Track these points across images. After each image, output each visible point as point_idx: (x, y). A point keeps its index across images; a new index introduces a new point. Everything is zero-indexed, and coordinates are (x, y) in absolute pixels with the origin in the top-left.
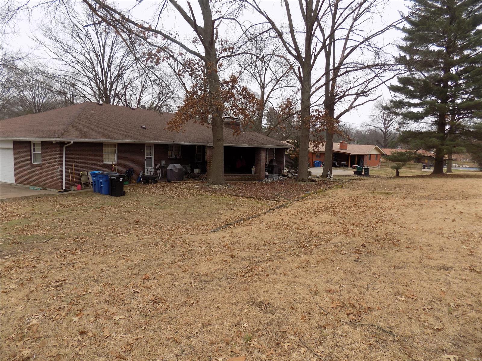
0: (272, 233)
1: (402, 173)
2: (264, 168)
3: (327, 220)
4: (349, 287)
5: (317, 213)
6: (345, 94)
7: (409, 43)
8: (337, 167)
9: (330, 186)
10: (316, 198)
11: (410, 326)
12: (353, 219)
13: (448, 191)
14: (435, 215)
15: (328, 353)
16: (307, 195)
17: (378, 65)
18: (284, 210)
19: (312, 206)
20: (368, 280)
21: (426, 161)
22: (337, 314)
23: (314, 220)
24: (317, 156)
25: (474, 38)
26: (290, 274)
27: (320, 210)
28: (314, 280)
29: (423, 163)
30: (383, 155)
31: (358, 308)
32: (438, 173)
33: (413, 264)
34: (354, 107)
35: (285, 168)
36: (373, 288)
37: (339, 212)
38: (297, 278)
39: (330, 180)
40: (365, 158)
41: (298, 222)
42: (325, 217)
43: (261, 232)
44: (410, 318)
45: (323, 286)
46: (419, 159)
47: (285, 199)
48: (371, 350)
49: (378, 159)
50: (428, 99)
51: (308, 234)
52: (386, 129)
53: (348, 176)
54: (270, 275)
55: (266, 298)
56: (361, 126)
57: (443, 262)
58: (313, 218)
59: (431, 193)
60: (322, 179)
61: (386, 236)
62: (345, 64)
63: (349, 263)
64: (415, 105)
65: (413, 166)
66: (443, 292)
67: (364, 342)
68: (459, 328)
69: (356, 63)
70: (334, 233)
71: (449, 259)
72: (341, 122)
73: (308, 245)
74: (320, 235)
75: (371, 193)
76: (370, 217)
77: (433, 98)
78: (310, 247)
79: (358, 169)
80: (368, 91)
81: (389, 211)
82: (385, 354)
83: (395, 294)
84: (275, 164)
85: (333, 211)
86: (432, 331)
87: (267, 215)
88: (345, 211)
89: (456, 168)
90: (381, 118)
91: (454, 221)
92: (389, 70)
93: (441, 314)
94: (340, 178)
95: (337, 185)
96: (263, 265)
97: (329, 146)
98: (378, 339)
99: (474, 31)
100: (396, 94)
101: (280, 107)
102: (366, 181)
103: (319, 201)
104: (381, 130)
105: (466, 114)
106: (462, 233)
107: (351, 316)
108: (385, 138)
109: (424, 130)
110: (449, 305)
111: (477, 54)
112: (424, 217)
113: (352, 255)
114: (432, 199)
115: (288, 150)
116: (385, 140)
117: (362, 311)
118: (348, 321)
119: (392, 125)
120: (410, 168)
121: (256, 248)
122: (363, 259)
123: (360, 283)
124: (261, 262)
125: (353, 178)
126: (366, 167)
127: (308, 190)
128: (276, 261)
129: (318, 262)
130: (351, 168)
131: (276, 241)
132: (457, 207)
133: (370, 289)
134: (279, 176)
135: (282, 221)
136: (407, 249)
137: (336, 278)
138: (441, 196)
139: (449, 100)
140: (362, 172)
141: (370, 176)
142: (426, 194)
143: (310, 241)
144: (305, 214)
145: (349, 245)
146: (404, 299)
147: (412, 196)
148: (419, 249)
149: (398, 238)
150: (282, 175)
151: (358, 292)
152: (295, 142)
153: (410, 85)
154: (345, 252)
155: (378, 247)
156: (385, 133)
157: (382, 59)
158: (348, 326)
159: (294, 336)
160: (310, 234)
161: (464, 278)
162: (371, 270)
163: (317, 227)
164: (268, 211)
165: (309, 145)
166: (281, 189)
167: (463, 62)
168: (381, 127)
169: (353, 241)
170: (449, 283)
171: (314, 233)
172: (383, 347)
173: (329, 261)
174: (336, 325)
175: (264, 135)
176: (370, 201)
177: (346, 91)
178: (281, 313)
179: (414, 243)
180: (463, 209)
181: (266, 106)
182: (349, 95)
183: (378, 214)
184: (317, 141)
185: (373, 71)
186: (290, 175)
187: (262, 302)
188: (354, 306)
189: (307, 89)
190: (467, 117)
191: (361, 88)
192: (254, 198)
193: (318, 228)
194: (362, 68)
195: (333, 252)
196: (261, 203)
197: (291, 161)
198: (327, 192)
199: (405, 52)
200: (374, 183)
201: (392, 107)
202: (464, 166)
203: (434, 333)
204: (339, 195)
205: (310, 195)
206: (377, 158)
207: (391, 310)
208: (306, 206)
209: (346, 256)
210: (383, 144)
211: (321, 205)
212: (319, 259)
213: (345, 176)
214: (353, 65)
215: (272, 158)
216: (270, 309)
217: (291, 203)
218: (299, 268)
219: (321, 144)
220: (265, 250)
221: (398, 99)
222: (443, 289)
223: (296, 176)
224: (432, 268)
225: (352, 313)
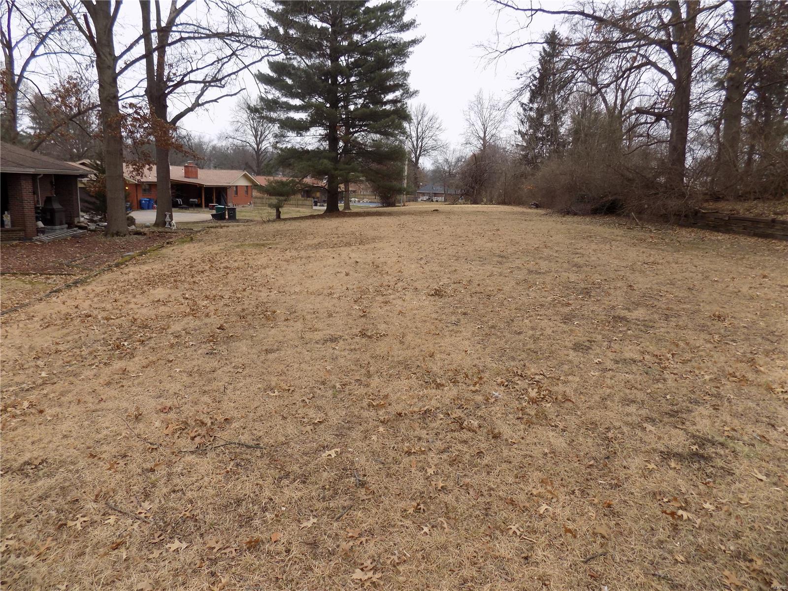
0: (55, 334)
1: (286, 213)
2: (33, 214)
3: (161, 297)
4: (196, 395)
5: (145, 288)
6: (182, 79)
7: (281, 7)
8: (183, 208)
9: (171, 240)
10: (144, 263)
11: (284, 428)
12: (207, 290)
13: (343, 235)
14: (324, 270)
15: (159, 508)
16: (128, 258)
17: (233, 34)
18: (80, 289)
19: (137, 276)
20: (227, 379)
21: (318, 194)
22: (174, 443)
23: (141, 299)
24: (145, 190)
25: (364, 18)
26: (89, 399)
27: (151, 282)
28: (136, 398)
29: (314, 198)
30: (255, 186)
31: (209, 424)
32: (332, 211)
33: (291, 342)
34: (203, 104)
35: (81, 214)
36: (235, 389)
37: (184, 281)
38: (102, 403)
39: (169, 230)
40: (229, 192)
41: (109, 306)
42: (160, 292)
43: (29, 336)
44: (284, 418)
45: (150, 404)
46: (308, 192)
47: (84, 270)
48: (227, 481)
49: (249, 192)
50: (314, 100)
51: (126, 324)
52: (258, 145)
53: (203, 222)
54: (47, 409)
55: (35, 454)
56: (219, 138)
57: (330, 332)
58: (137, 296)
59: (322, 240)
60: (155, 229)
61: (257, 308)
62: (177, 25)
63: (198, 359)
64: (297, 109)
65: (300, 202)
66: (328, 371)
67: (218, 471)
68: (344, 413)
69: (198, 26)
70: (174, 315)
71: (338, 325)
72: (181, 130)
73: (126, 344)
74: (150, 323)
75: (238, 247)
76: (234, 284)
77: (320, 100)
78: (129, 346)
79: (218, 209)
80: (223, 78)
81: (263, 271)
82: (248, 479)
83: (265, 390)
84: (56, 206)
85: (175, 281)
86: (312, 427)
87: (44, 303)
88: (194, 279)
89: (357, 204)
90: (249, 127)
91: (347, 275)
92: (252, 46)
93: (324, 402)
94: (190, 226)
95: (182, 238)
96: (33, 396)
97: (164, 172)
98: (239, 461)
99: (363, 9)
100: (268, 88)
101: (53, 92)
102: (232, 228)
103: (151, 267)
104: (251, 146)
105: (361, 126)
106: (355, 290)
107: (197, 440)
108: (258, 159)
109: (310, 148)
110: (334, 387)
111: (369, 42)
112: (311, 274)
113: (203, 346)
114: (323, 248)
115: (85, 180)
116: (258, 163)
117: (215, 427)
118: (193, 449)
119: (266, 138)
120: (297, 205)
121: (18, 367)
122: (220, 348)
123: (214, 385)
124: (28, 390)
125: (211, 225)
126: (231, 205)
127: (129, 251)
128: (62, 382)
129: (144, 367)
130: (208, 209)
131: (61, 348)
132: (353, 255)
133: (228, 392)
134: (68, 228)
135: (77, 310)
136: (285, 323)
137: (175, 387)
138: (334, 242)
139: (340, 105)
140: (224, 215)
141: (238, 221)
142: (316, 241)
143: (130, 336)
144: (123, 292)
145: (198, 331)
146: (277, 393)
147: (297, 245)
148: (301, 320)
149: (274, 308)
150: (76, 226)
151: (209, 401)
152: (97, 164)
153: (287, 76)
154: (191, 343)
155: (244, 327)
156: (258, 151)
157: (241, 27)
158: (194, 456)
159: (95, 501)
160: (130, 324)
161: (353, 347)
162: (231, 363)
163: (144, 311)
164: (47, 296)
165: (125, 170)
166: (76, 252)
167: (353, 51)
168: (251, 141)
169: (206, 324)
170: (334, 359)
171: (139, 321)
172: (247, 469)
173: (163, 362)
174: (174, 461)
175: (26, 148)
176: (236, 260)
177: (185, 75)
178: (70, 471)
179: (295, 312)
180: (360, 258)
181: (21, 87)
182: (190, 81)
183: (247, 277)
184: (138, 162)
185: (227, 44)
186: (92, 226)
187: (27, 463)
188: (203, 424)
189: (108, 61)
190: (364, 131)
191: (211, 71)
192: (14, 274)
193: (145, 313)
194: (208, 36)
195: (172, 346)
196: (30, 282)
197: (93, 200)
198: (164, 251)
199: (277, 22)
200: (242, 231)
201: (263, 109)
202: (365, 200)
203: (315, 429)
204: (186, 254)
205: (132, 258)
206: (247, 192)
207: (258, 414)
208: (126, 277)
209: (193, 348)
210: (255, 169)
211: (153, 273)
212: (145, 362)
213: (197, 222)
214: (191, 28)
215: (49, 195)
216: (46, 470)
217: (96, 275)
218: (108, 384)
219: (147, 167)
220: (37, 366)
221: (270, 97)
222: (328, 368)
223: (105, 226)
224: (317, 343)
225: (199, 435)
